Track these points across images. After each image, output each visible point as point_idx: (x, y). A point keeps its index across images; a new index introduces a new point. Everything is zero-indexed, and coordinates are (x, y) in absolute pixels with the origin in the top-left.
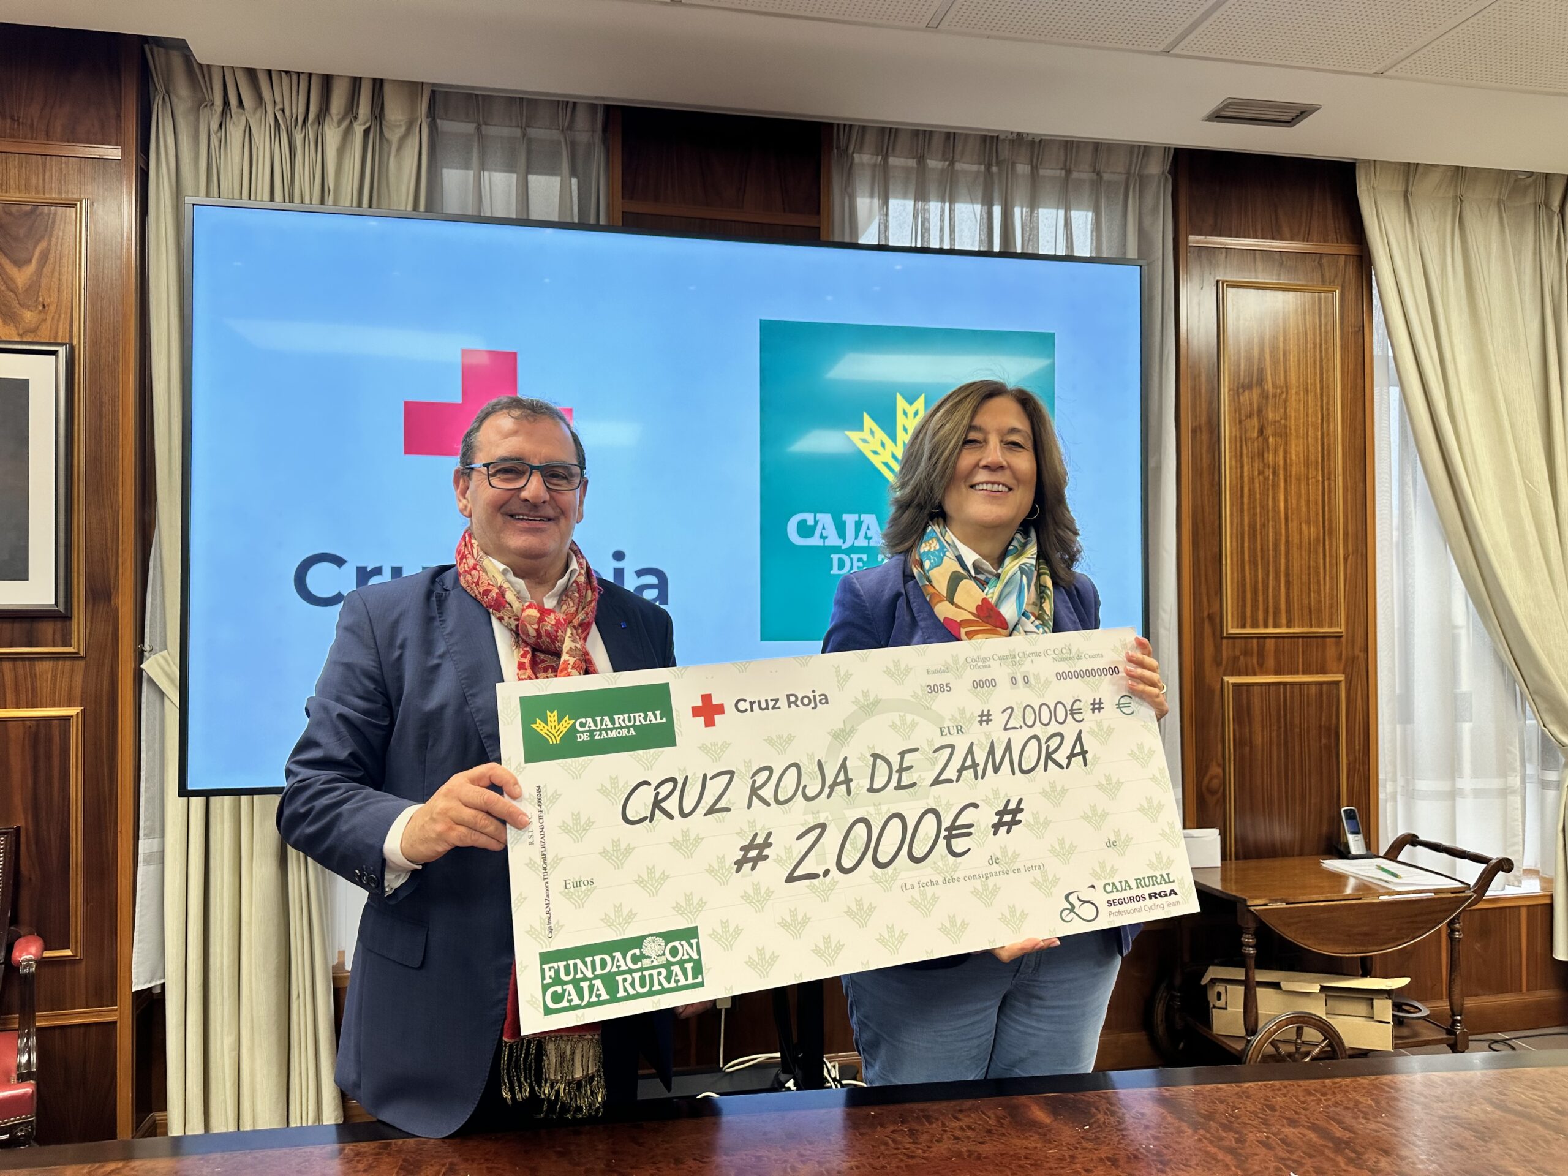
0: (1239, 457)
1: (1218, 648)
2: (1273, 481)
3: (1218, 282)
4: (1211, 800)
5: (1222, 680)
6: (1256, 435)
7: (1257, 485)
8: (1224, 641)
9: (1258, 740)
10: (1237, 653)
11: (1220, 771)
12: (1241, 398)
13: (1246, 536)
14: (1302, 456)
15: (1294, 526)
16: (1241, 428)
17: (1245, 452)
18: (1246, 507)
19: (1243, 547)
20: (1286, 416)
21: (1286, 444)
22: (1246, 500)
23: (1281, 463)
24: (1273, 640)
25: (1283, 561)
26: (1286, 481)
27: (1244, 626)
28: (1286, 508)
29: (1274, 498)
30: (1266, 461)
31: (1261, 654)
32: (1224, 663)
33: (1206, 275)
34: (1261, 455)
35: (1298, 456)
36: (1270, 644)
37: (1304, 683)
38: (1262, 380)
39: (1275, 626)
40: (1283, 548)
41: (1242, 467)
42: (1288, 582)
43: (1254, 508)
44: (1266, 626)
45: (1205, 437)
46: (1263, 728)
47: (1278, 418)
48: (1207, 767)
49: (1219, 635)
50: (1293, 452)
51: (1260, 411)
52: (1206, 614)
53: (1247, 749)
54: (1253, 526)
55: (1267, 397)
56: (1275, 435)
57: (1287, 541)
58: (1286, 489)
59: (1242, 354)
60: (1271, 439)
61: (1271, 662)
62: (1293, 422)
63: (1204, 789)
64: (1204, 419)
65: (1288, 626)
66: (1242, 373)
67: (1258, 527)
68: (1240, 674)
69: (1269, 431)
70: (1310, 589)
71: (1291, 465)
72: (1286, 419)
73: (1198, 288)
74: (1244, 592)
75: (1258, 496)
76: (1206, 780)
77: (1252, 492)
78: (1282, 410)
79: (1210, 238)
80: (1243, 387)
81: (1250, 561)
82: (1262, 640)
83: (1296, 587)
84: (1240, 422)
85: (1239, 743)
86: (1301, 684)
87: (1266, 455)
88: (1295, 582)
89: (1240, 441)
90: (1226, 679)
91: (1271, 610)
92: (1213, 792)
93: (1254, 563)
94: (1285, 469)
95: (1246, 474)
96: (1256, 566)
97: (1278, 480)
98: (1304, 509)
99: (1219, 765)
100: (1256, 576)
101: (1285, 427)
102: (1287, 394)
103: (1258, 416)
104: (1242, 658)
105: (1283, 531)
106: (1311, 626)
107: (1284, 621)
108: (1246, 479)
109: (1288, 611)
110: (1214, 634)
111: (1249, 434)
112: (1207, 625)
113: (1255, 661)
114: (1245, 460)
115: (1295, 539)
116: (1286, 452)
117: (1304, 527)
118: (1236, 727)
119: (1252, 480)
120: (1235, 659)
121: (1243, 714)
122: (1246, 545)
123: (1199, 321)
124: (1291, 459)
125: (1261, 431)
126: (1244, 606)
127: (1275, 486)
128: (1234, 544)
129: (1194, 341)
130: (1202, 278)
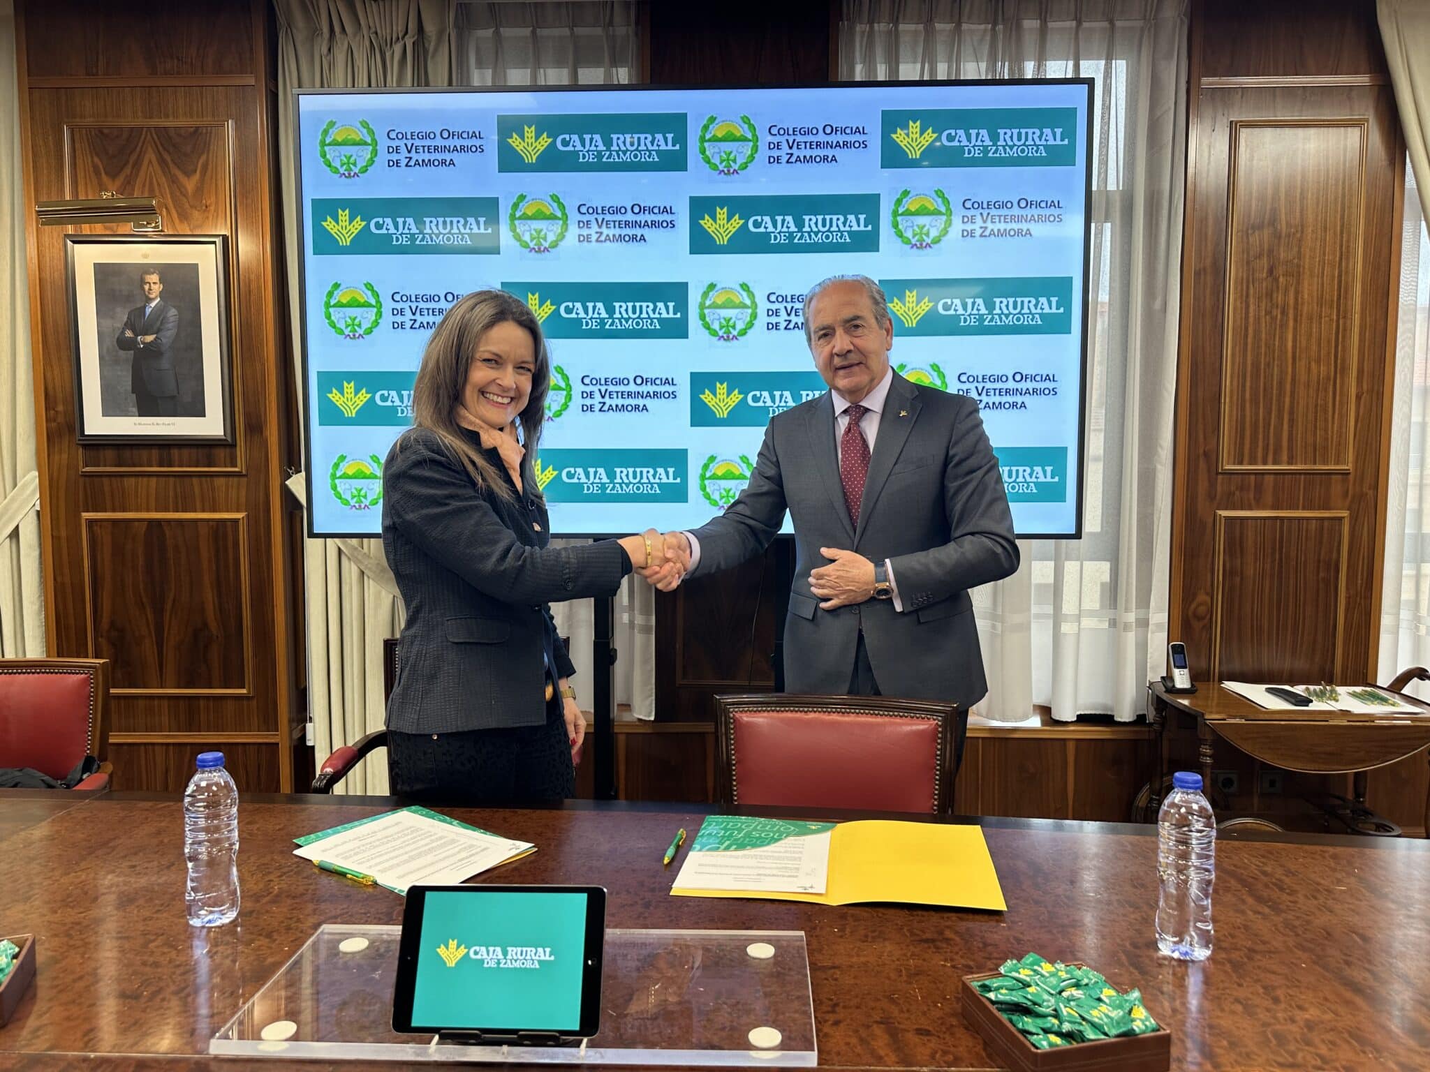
0: (1244, 298)
1: (1212, 484)
2: (1281, 320)
3: (1231, 122)
4: (1197, 625)
5: (1215, 514)
6: (1265, 275)
7: (1264, 325)
8: (1220, 477)
9: (1250, 571)
10: (1233, 488)
11: (1207, 598)
12: (1251, 239)
13: (1248, 376)
14: (1315, 294)
15: (1301, 365)
16: (1248, 270)
17: (1251, 291)
18: (1249, 347)
19: (1244, 386)
20: (1300, 255)
21: (1298, 283)
22: (1250, 340)
23: (1292, 302)
24: (1272, 476)
25: (1287, 400)
26: (1295, 320)
27: (1241, 463)
28: (1294, 347)
29: (1281, 338)
30: (1274, 301)
31: (1259, 488)
32: (1218, 497)
33: (1219, 116)
34: (1270, 295)
35: (1310, 295)
36: (1269, 479)
37: (1303, 518)
38: (1274, 221)
39: (1275, 463)
40: (1288, 387)
41: (1248, 307)
42: (1292, 421)
43: (1259, 347)
44: (1265, 463)
45: (1209, 279)
46: (1256, 559)
47: (1290, 257)
48: (1195, 596)
49: (1214, 472)
50: (1306, 292)
51: (1270, 251)
52: (1201, 451)
53: (1238, 579)
54: (1256, 365)
55: (1280, 237)
56: (1286, 275)
57: (1293, 379)
58: (1295, 329)
59: (1254, 195)
60: (1281, 279)
61: (1269, 497)
62: (1307, 261)
63: (1190, 613)
64: (1209, 261)
65: (1289, 463)
66: (1253, 213)
67: (1262, 367)
68: (1234, 508)
69: (1280, 270)
70: (1316, 427)
71: (1303, 304)
72: (1299, 259)
73: (1209, 130)
74: (1243, 429)
75: (1263, 336)
76: (1193, 606)
77: (1257, 332)
78: (1295, 249)
80: (1253, 228)
81: (1251, 400)
82: (1260, 476)
83: (1300, 424)
84: (1248, 263)
85: (1229, 573)
86: (1299, 519)
87: (1275, 295)
88: (1300, 420)
89: (1246, 283)
90: (1220, 512)
91: (1271, 447)
92: (1200, 619)
93: (1255, 401)
94: (1296, 308)
95: (1251, 314)
96: (1257, 404)
97: (1287, 320)
98: (1314, 347)
99: (1207, 594)
100: (1257, 414)
101: (1298, 266)
102: (1302, 232)
103: (1268, 256)
104: (1237, 493)
105: (1290, 370)
106: (1315, 463)
107: (1285, 457)
108: (1251, 320)
109: (1290, 449)
110: (1209, 471)
111: (1257, 275)
112: (1202, 462)
113: (1252, 496)
114: (1251, 300)
115: (1303, 377)
116: (1297, 292)
117: (1313, 364)
118: (1227, 559)
119: (1257, 320)
120: (1230, 494)
121: (1235, 545)
122: (1248, 384)
123: (1209, 163)
124: (1302, 298)
125: (1271, 271)
126: (1242, 444)
127: (1284, 326)
128: (1235, 383)
129: (1203, 184)
130: (1214, 119)
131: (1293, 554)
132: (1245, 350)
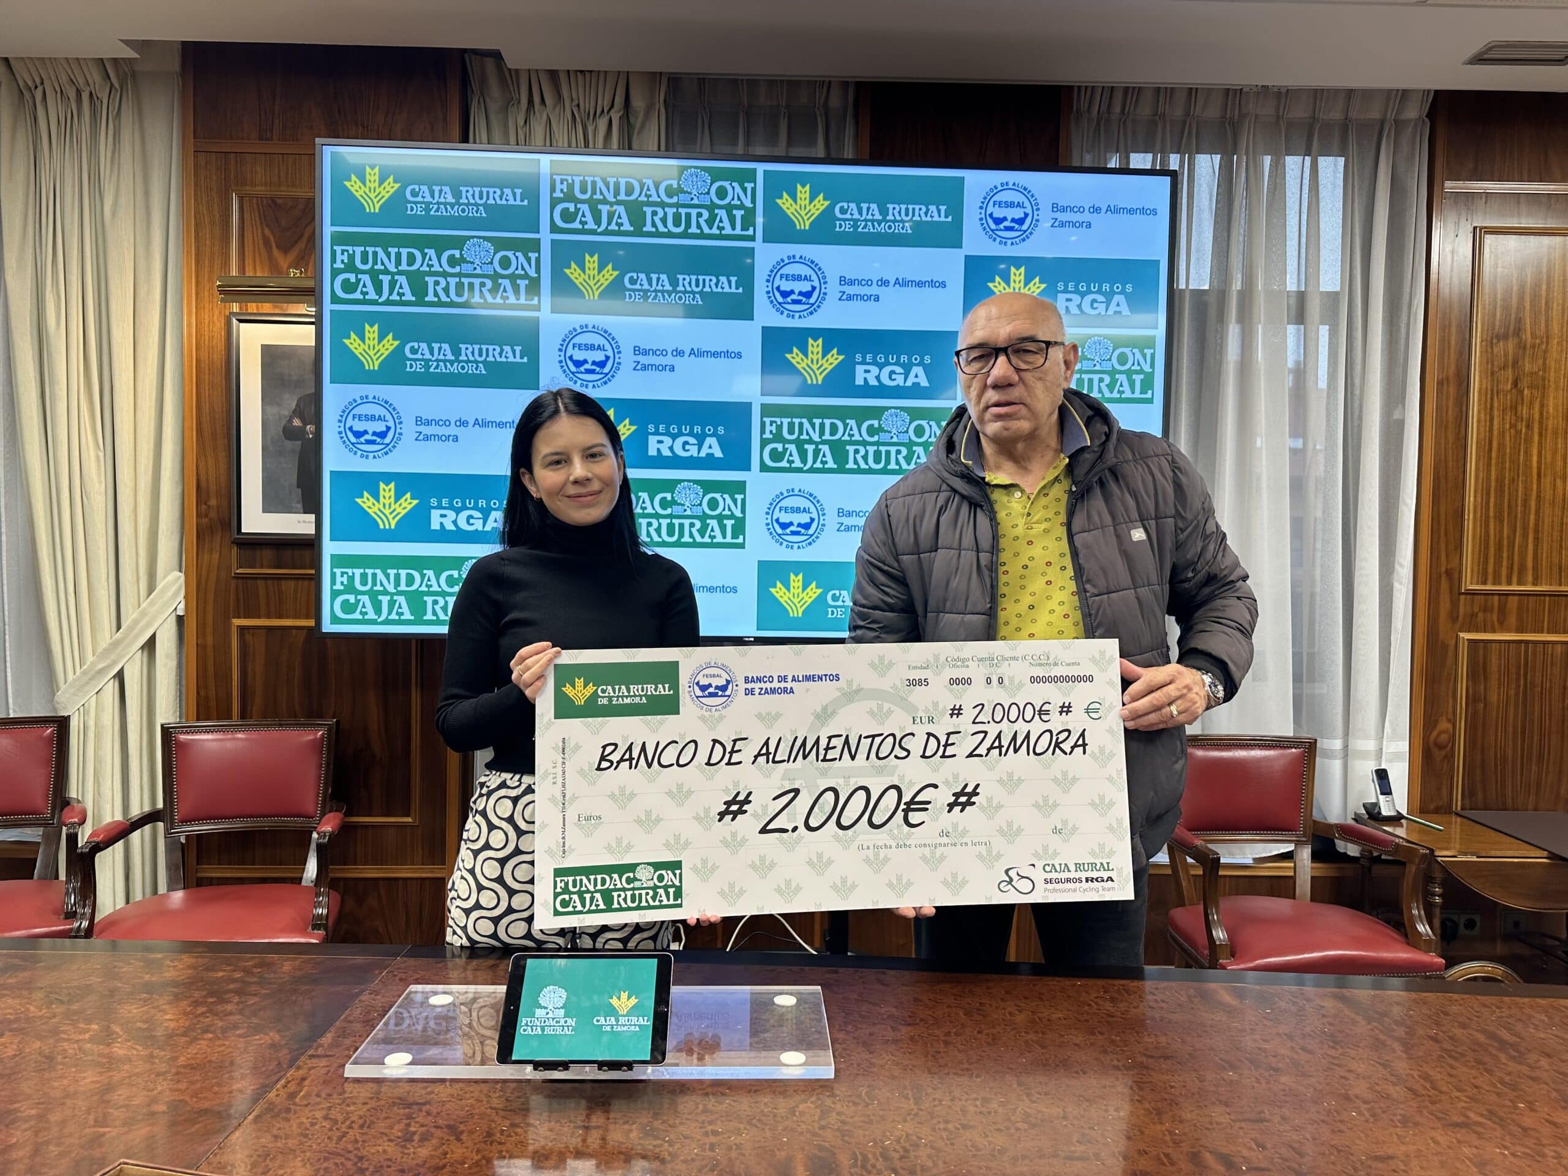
0: (1488, 409)
1: (1455, 604)
2: (1526, 434)
3: (1475, 228)
4: (1438, 755)
5: (1457, 636)
6: (1509, 387)
7: (1508, 439)
8: (1462, 597)
9: (1493, 697)
10: (1476, 610)
11: (1450, 726)
12: (1495, 350)
13: (1492, 491)
14: (1560, 408)
15: (1547, 481)
16: (1492, 380)
17: (1496, 404)
18: (1493, 461)
19: (1488, 502)
20: (1545, 368)
21: (1543, 396)
22: (1494, 455)
23: (1537, 416)
24: (1516, 598)
25: (1532, 517)
26: (1540, 434)
27: (1485, 583)
28: (1539, 462)
29: (1526, 452)
30: (1519, 413)
31: (1502, 611)
32: (1460, 618)
33: (1463, 221)
34: (1514, 408)
35: (1556, 408)
36: (1513, 602)
37: (1548, 642)
38: (1519, 330)
39: (1519, 583)
40: (1533, 503)
41: (1492, 420)
42: (1537, 539)
43: (1503, 463)
44: (1509, 583)
45: (1452, 389)
46: (1499, 685)
47: (1535, 369)
48: (1436, 722)
49: (1456, 592)
50: (1551, 404)
51: (1515, 362)
52: (1443, 569)
53: (1482, 705)
54: (1500, 481)
55: (1525, 348)
56: (1530, 387)
57: (1538, 497)
58: (1540, 443)
59: (1500, 302)
60: (1526, 392)
61: (1512, 620)
62: (1552, 374)
63: (1431, 743)
64: (1452, 370)
65: (1535, 584)
66: (1497, 323)
67: (1507, 482)
68: (1477, 630)
69: (1525, 383)
70: (1561, 546)
71: (1547, 418)
72: (1544, 371)
73: (1452, 235)
74: (1487, 547)
75: (1508, 450)
76: (1435, 733)
77: (1501, 445)
78: (1541, 362)
79: (1469, 184)
80: (1497, 337)
81: (1495, 517)
82: (1503, 598)
83: (1545, 545)
84: (1492, 373)
85: (1473, 699)
86: (1545, 643)
87: (1519, 408)
88: (1545, 539)
89: (1490, 395)
90: (1462, 635)
91: (1516, 568)
92: (1441, 747)
93: (1499, 518)
94: (1541, 423)
95: (1496, 427)
96: (1501, 521)
97: (1532, 434)
98: (1560, 463)
99: (1449, 721)
100: (1501, 532)
101: (1544, 379)
102: (1547, 344)
103: (1513, 367)
104: (1481, 615)
105: (1535, 486)
106: (1560, 585)
107: (1530, 578)
108: (1495, 433)
109: (1535, 569)
110: (1451, 590)
111: (1501, 387)
112: (1444, 578)
113: (1495, 618)
114: (1496, 413)
115: (1548, 494)
116: (1542, 406)
117: (1559, 482)
118: (1470, 684)
119: (1502, 434)
120: (1473, 615)
121: (1478, 671)
122: (1492, 500)
123: (1452, 270)
124: (1548, 412)
125: (1515, 384)
126: (1486, 562)
127: (1528, 440)
128: (1479, 500)
129: (1445, 290)
130: (1457, 224)
131: (1538, 681)
132: (1489, 465)
